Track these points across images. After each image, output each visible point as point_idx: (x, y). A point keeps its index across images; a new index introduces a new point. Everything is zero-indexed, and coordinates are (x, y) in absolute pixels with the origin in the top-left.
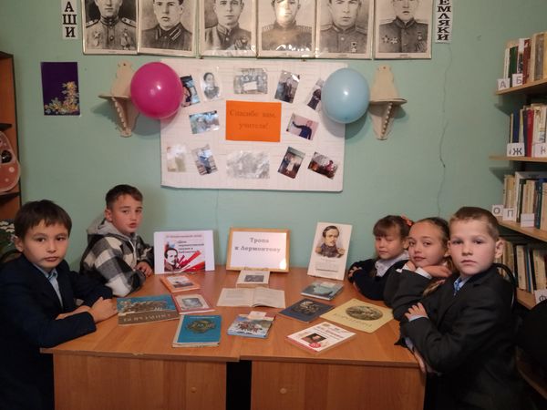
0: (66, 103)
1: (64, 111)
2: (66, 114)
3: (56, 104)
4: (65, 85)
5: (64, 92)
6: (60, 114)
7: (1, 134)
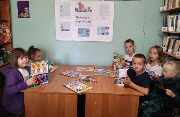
0: (25, 14)
1: (24, 16)
2: (25, 17)
3: (22, 14)
4: (25, 8)
5: (25, 11)
6: (23, 17)
7: (5, 24)
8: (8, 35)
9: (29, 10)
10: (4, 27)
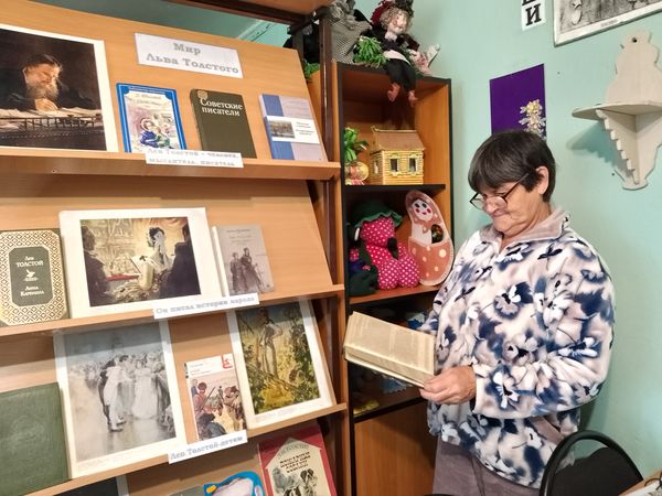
7: (429, 199)
8: (443, 253)
9: (543, 115)
10: (428, 217)
